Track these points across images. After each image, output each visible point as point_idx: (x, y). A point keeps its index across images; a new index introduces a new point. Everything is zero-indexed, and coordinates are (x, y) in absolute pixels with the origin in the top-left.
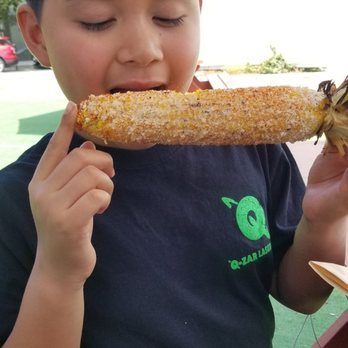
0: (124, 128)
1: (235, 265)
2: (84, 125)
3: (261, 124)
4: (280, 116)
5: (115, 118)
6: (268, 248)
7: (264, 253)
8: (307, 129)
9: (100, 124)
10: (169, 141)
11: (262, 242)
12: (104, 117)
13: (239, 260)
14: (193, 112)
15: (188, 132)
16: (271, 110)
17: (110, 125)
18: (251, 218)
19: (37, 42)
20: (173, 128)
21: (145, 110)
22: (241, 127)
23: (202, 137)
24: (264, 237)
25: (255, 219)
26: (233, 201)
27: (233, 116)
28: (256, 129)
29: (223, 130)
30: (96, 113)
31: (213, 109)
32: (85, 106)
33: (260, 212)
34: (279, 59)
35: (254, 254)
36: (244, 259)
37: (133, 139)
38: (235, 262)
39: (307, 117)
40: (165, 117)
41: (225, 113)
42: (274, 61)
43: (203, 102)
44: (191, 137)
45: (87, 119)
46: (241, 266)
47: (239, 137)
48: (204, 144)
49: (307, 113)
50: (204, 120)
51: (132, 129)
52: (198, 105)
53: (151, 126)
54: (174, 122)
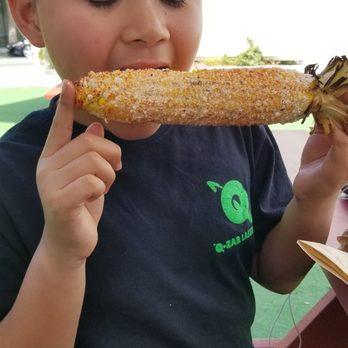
0: (126, 106)
1: (219, 248)
2: (86, 103)
3: (258, 103)
4: (276, 95)
5: (118, 94)
6: (251, 232)
7: (247, 237)
8: (299, 109)
9: (102, 101)
10: (169, 120)
11: (245, 226)
12: (106, 94)
13: (224, 243)
14: (194, 90)
15: (189, 110)
16: (268, 90)
17: (113, 102)
18: (235, 201)
19: (27, 22)
20: (174, 106)
21: (147, 87)
22: (239, 106)
23: (202, 116)
24: (246, 222)
25: (239, 202)
26: (218, 185)
27: (232, 95)
28: (253, 108)
29: (222, 109)
30: (98, 89)
31: (213, 87)
32: (85, 83)
33: (244, 196)
34: (256, 51)
35: (238, 238)
36: (228, 242)
37: (134, 117)
38: (219, 245)
39: (300, 97)
40: (168, 94)
41: (225, 92)
42: (251, 54)
43: (204, 81)
44: (191, 116)
45: (90, 96)
46: (225, 249)
47: (237, 117)
48: (202, 123)
49: (300, 93)
50: (205, 98)
51: (135, 107)
52: (199, 83)
53: (153, 104)
54: (176, 101)
